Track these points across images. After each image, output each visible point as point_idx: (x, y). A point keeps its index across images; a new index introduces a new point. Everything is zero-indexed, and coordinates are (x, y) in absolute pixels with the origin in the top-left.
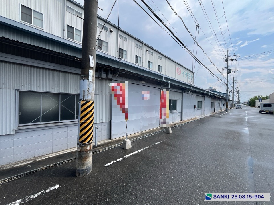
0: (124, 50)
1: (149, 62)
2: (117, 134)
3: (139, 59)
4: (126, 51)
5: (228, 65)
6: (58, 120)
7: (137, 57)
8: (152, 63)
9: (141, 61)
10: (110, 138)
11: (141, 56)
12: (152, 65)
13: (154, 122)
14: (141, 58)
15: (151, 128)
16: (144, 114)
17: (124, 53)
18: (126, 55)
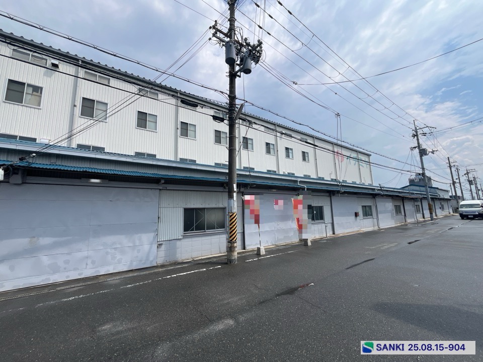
0: (249, 139)
1: (287, 149)
2: (251, 245)
3: (271, 147)
4: (252, 140)
5: (418, 143)
6: (204, 230)
7: (268, 144)
8: (292, 149)
9: (274, 149)
10: (244, 249)
11: (274, 143)
12: (292, 153)
13: (292, 234)
14: (273, 145)
15: (288, 242)
16: (278, 225)
17: (249, 142)
18: (252, 144)
